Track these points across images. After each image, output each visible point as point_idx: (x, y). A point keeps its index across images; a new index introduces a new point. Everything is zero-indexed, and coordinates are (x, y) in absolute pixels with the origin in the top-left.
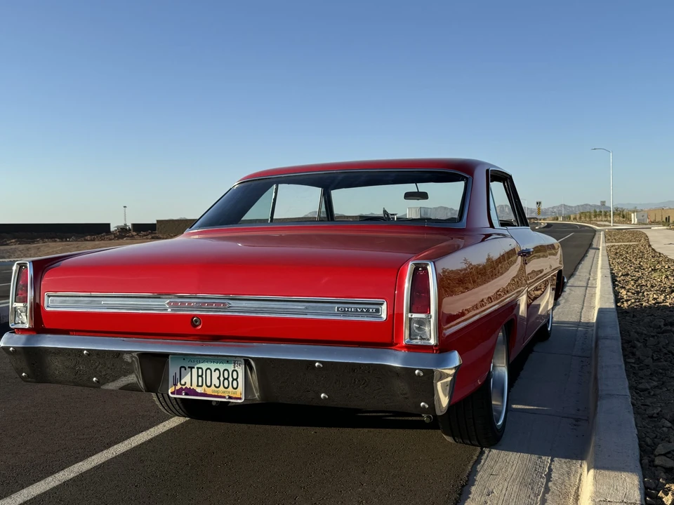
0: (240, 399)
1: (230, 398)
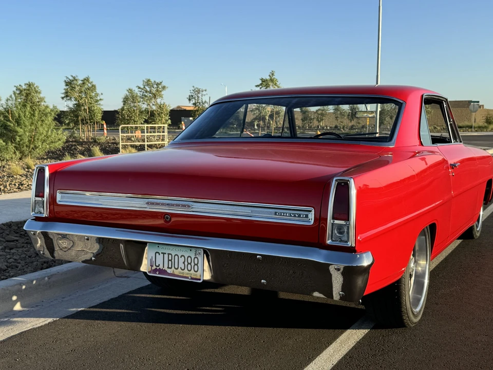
0: (200, 280)
1: (192, 279)
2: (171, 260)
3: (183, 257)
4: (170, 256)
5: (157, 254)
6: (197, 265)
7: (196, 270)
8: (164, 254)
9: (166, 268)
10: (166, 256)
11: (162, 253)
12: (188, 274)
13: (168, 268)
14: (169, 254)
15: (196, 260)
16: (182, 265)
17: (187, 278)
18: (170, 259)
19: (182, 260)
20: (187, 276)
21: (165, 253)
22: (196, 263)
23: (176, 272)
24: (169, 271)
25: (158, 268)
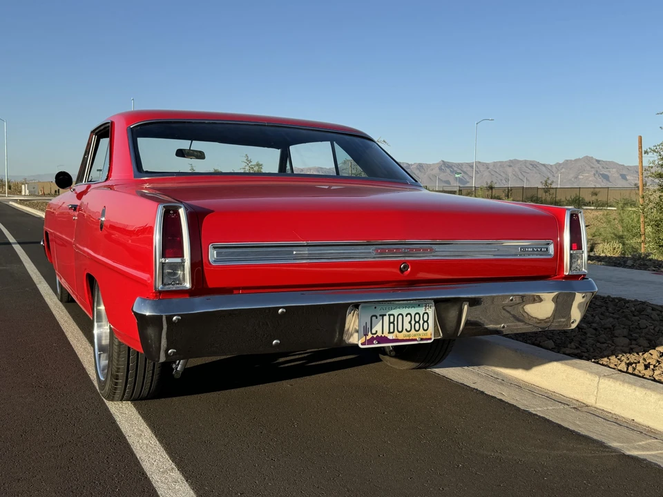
0: (430, 339)
1: (422, 339)
2: (393, 323)
3: (409, 316)
4: (392, 317)
5: (374, 318)
6: (427, 322)
7: (425, 328)
8: (383, 316)
9: (386, 334)
10: (386, 318)
11: (380, 315)
12: (415, 335)
13: (389, 333)
14: (390, 315)
15: (426, 316)
16: (407, 326)
17: (415, 340)
18: (392, 320)
19: (407, 319)
20: (414, 338)
21: (385, 315)
22: (426, 319)
23: (401, 336)
24: (390, 337)
25: (375, 336)
